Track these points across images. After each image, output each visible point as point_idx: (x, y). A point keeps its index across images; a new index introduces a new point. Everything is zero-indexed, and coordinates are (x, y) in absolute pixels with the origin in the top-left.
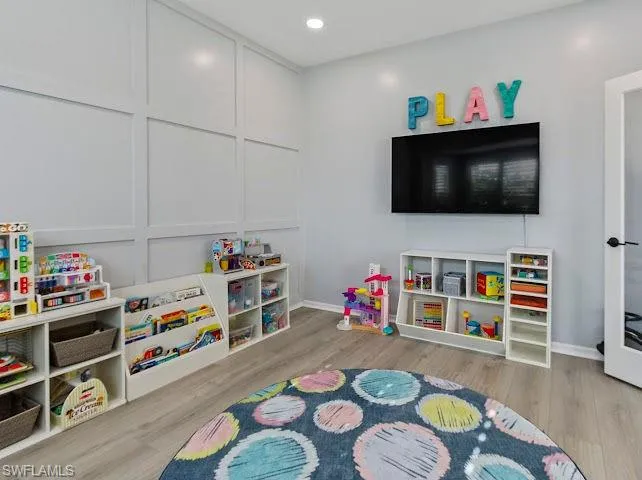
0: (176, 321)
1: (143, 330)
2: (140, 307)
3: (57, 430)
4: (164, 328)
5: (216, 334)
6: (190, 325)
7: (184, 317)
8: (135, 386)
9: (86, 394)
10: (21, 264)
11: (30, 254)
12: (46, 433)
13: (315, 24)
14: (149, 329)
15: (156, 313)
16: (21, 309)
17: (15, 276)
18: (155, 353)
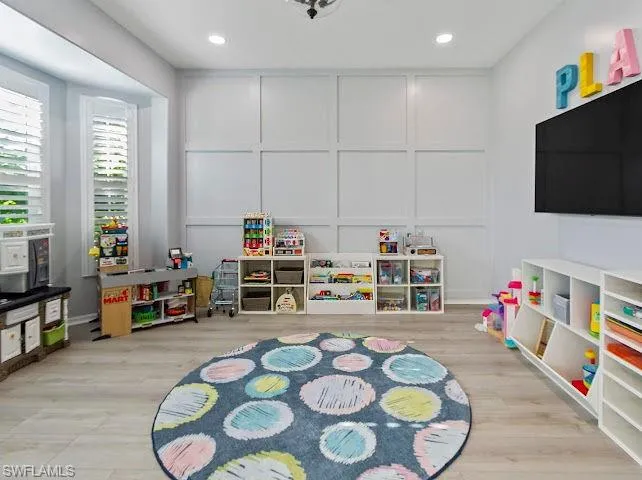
0: (344, 279)
1: (323, 279)
2: (326, 265)
3: (275, 313)
4: (335, 280)
5: (367, 295)
6: (353, 285)
7: (349, 278)
8: (311, 306)
9: (286, 301)
10: (268, 232)
11: (270, 228)
12: (271, 312)
13: (444, 38)
14: (326, 279)
15: (334, 272)
16: (267, 252)
17: (265, 237)
18: (326, 293)
